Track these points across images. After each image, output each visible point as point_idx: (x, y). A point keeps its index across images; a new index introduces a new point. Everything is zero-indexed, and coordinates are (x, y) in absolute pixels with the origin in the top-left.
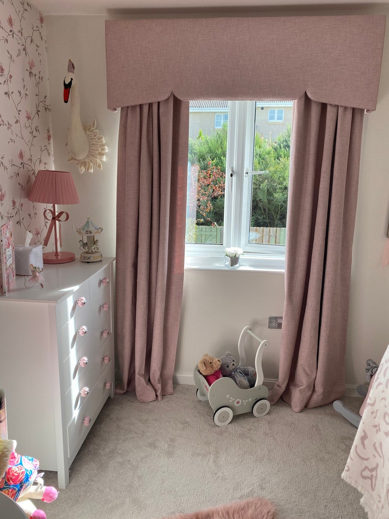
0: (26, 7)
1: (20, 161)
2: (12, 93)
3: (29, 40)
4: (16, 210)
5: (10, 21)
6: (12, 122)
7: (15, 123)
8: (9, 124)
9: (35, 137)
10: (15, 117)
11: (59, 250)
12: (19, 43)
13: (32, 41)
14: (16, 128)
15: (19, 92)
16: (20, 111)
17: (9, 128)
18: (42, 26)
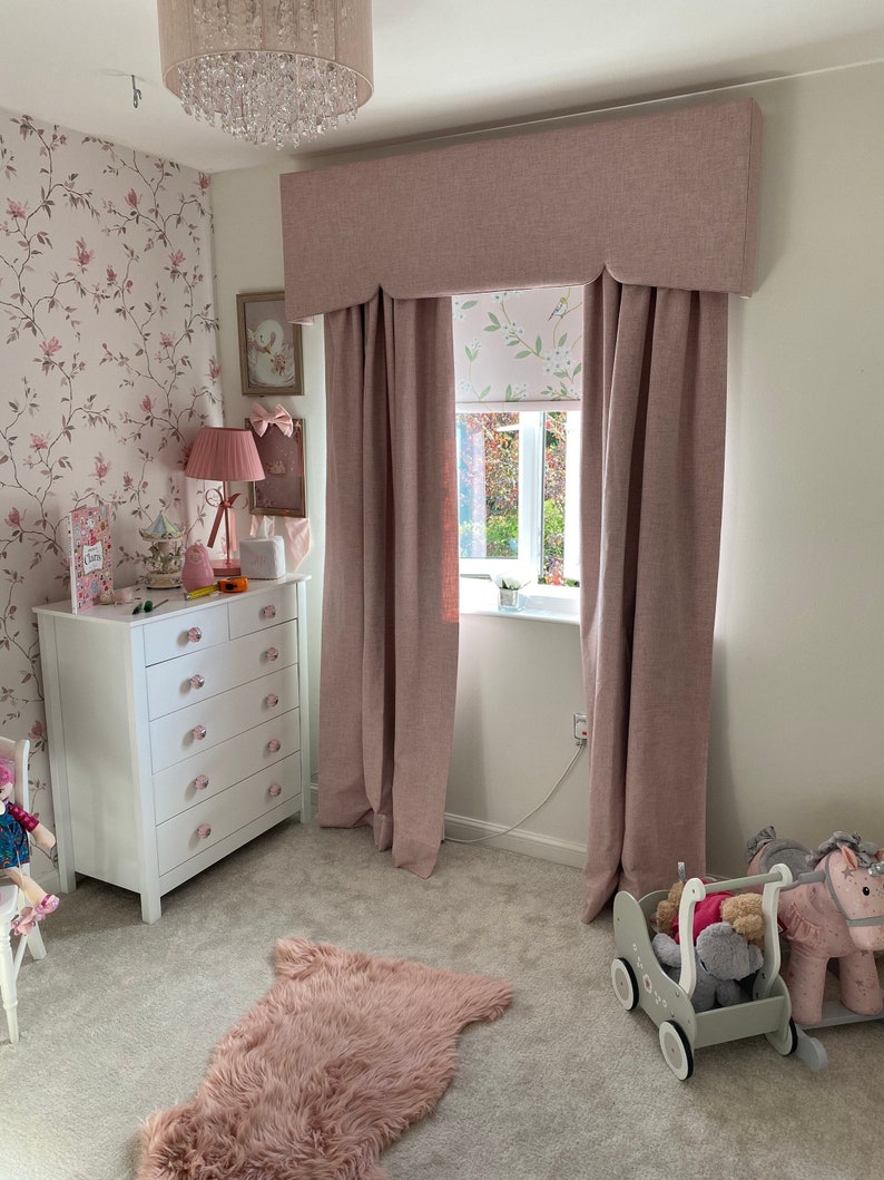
0: (167, 168)
1: (145, 414)
2: (132, 308)
3: (174, 220)
4: (131, 492)
5: (133, 199)
6: (130, 353)
7: (137, 355)
8: (122, 357)
9: (180, 373)
10: (136, 345)
11: (231, 557)
12: (150, 230)
13: (179, 221)
14: (137, 363)
15: (147, 305)
16: (147, 335)
17: (121, 364)
18: (203, 193)
